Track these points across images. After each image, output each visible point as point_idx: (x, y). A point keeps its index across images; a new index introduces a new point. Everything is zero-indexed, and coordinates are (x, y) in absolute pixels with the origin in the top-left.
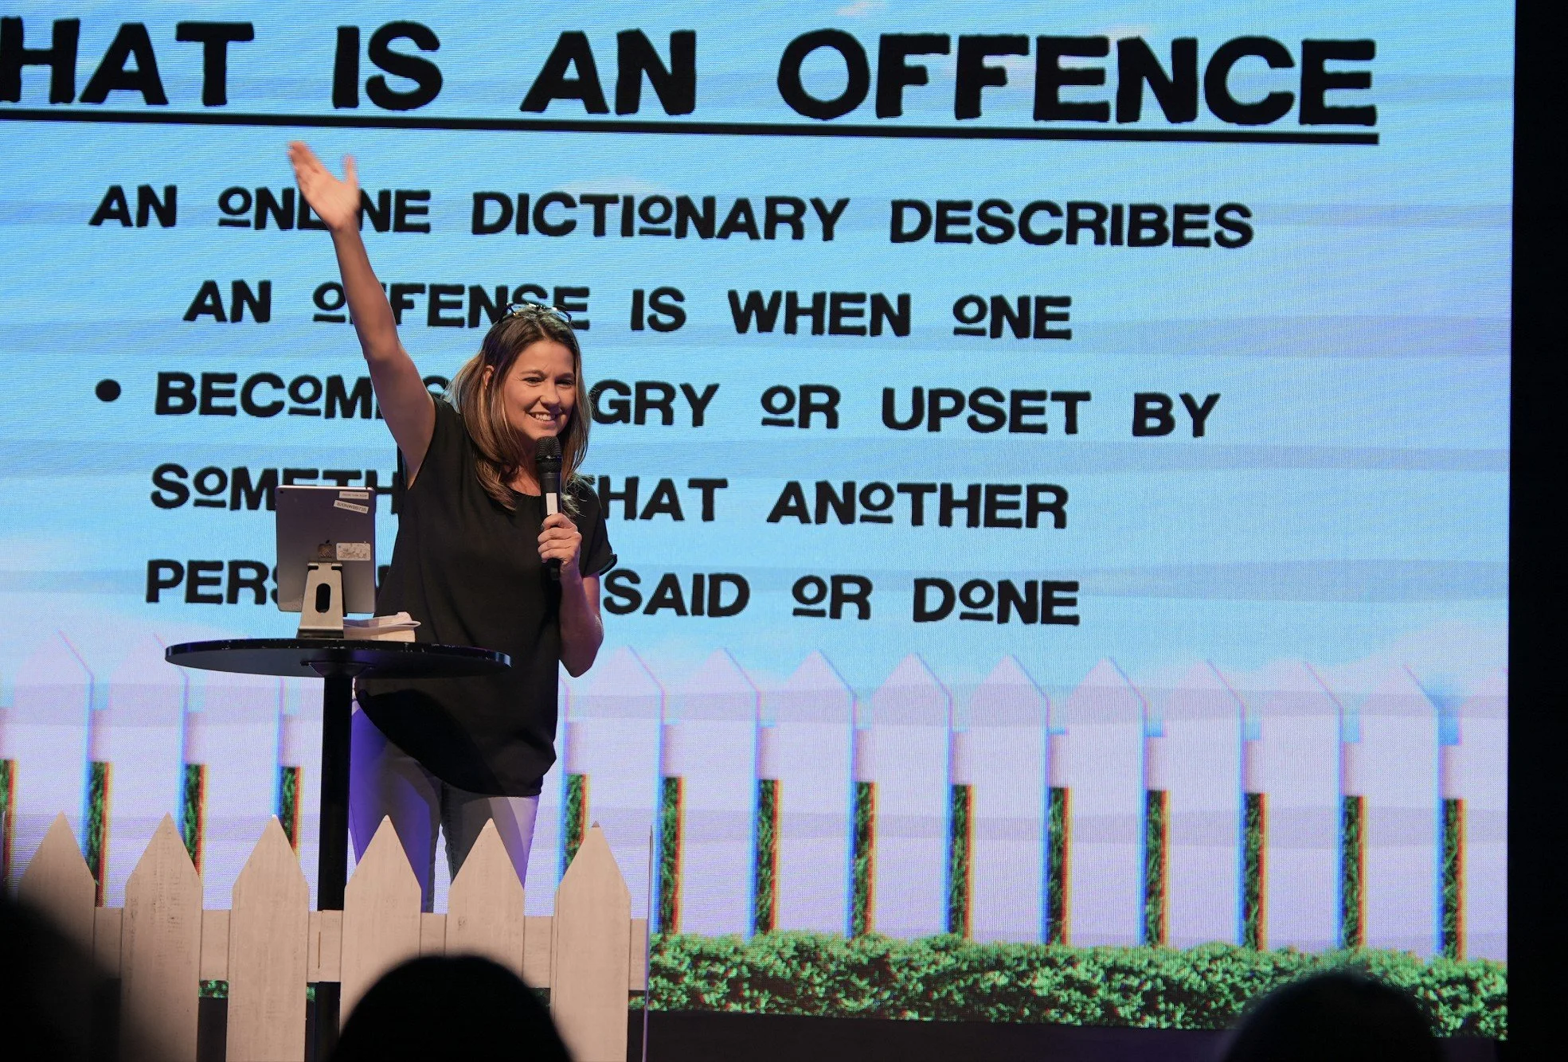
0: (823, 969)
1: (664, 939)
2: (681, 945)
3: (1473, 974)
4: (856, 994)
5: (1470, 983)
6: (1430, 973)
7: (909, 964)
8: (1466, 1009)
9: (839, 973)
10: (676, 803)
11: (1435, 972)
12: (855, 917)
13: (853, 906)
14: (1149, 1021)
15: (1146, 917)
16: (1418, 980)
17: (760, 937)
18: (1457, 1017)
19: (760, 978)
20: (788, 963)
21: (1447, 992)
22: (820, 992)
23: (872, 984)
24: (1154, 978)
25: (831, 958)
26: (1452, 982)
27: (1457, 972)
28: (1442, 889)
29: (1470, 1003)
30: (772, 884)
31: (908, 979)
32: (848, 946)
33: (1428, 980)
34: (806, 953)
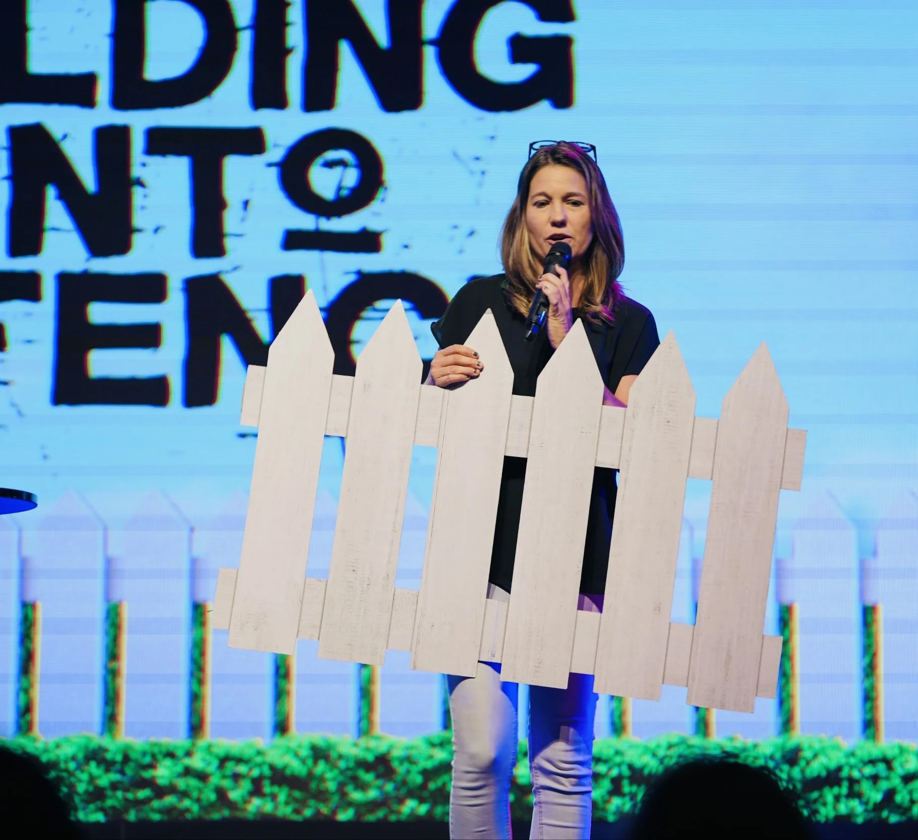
0: (332, 765)
1: (194, 745)
2: (209, 748)
3: (890, 754)
4: (362, 786)
5: (888, 763)
6: (853, 754)
7: (409, 760)
8: (884, 785)
9: (348, 769)
10: (203, 624)
11: (859, 753)
12: (360, 721)
13: (360, 710)
14: (616, 802)
15: (612, 714)
16: (843, 761)
17: (279, 741)
18: (878, 790)
19: (279, 777)
20: (304, 762)
21: (868, 770)
22: (332, 786)
23: (378, 777)
24: (619, 765)
25: (341, 757)
26: (872, 762)
27: (876, 752)
28: (863, 682)
29: (887, 778)
30: (288, 693)
31: (408, 772)
32: (356, 745)
33: (852, 761)
34: (319, 753)
